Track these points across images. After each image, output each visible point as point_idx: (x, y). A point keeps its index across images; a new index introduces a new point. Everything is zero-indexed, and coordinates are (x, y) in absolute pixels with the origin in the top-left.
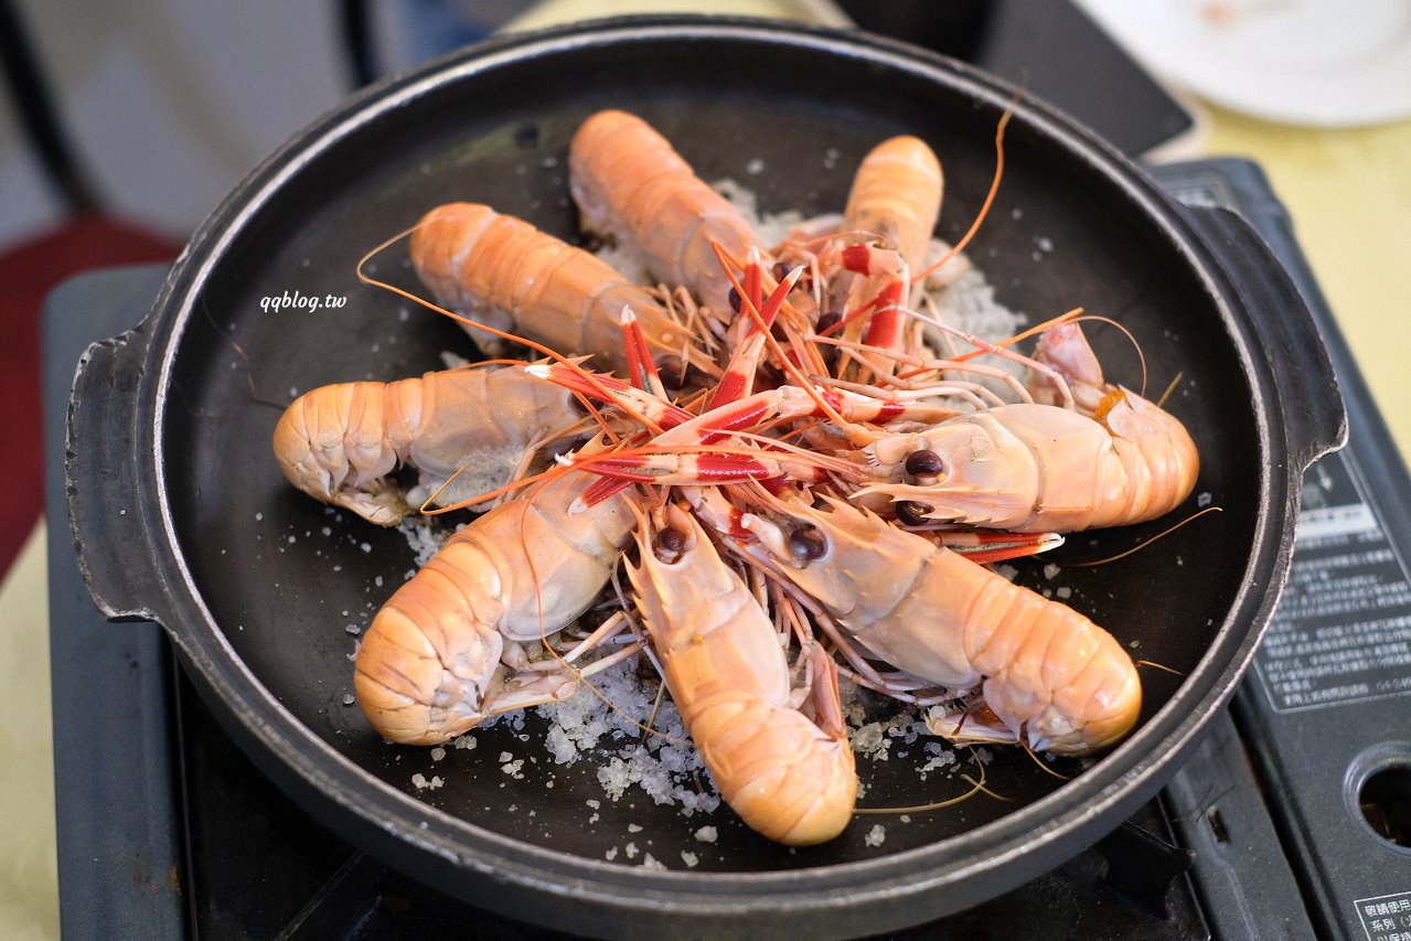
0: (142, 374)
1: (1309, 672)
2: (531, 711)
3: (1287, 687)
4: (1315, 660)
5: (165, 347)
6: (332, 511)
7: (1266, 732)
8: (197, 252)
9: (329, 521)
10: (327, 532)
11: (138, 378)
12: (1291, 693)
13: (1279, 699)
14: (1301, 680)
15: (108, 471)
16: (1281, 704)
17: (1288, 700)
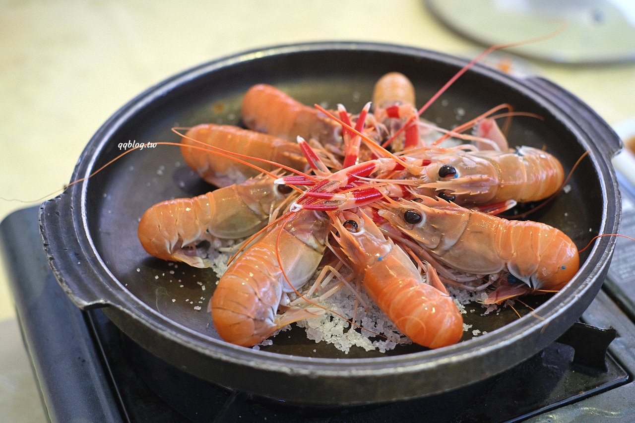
0: (72, 208)
1: (628, 265)
2: (294, 325)
3: (621, 272)
4: (628, 260)
5: (80, 197)
6: (173, 264)
7: (619, 291)
8: (84, 160)
9: (172, 268)
10: (172, 272)
11: (71, 211)
12: (624, 273)
13: (620, 276)
14: (626, 268)
15: (67, 248)
16: (622, 279)
17: (623, 277)
